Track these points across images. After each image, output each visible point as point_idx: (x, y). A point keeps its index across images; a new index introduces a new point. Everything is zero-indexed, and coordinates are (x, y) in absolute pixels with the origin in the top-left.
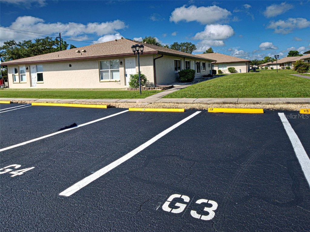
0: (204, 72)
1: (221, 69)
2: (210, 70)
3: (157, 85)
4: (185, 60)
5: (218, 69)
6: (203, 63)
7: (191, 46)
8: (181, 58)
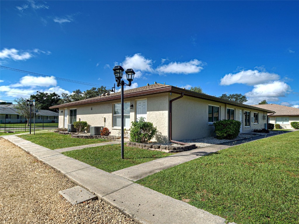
0: (256, 126)
1: (280, 123)
2: (265, 123)
3: (172, 141)
4: (227, 108)
5: (276, 123)
6: (255, 114)
7: (241, 97)
8: (220, 104)
